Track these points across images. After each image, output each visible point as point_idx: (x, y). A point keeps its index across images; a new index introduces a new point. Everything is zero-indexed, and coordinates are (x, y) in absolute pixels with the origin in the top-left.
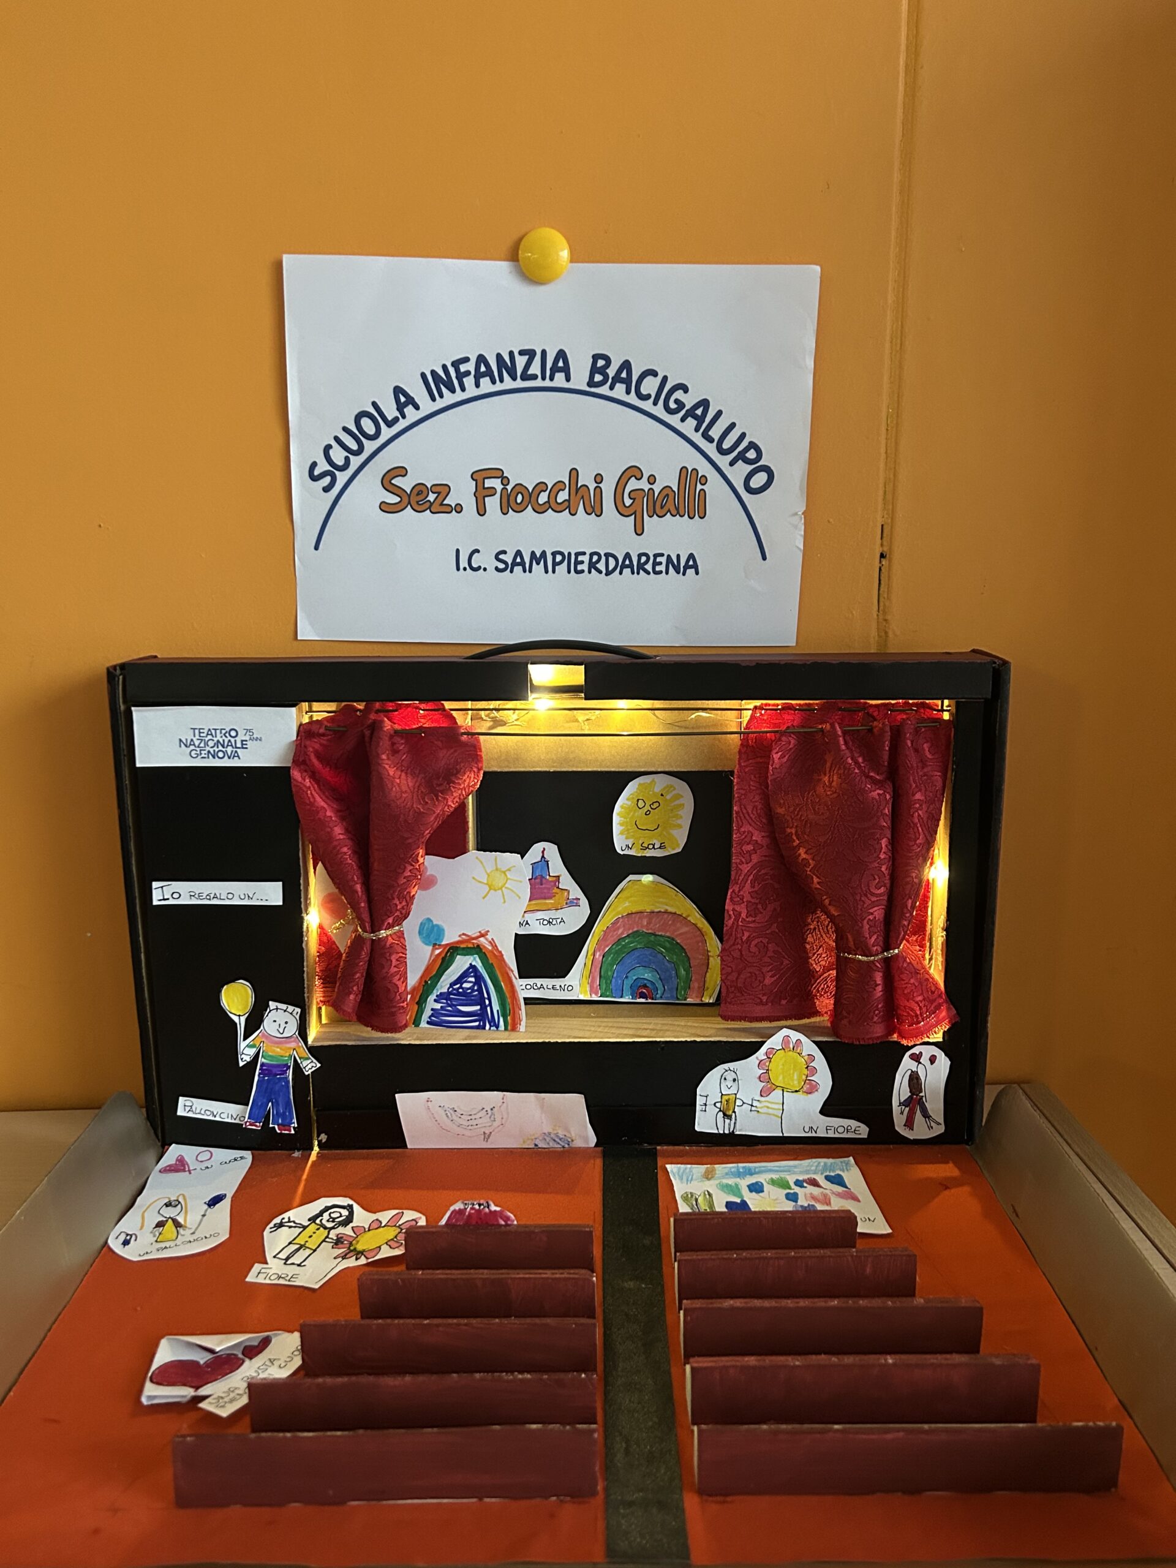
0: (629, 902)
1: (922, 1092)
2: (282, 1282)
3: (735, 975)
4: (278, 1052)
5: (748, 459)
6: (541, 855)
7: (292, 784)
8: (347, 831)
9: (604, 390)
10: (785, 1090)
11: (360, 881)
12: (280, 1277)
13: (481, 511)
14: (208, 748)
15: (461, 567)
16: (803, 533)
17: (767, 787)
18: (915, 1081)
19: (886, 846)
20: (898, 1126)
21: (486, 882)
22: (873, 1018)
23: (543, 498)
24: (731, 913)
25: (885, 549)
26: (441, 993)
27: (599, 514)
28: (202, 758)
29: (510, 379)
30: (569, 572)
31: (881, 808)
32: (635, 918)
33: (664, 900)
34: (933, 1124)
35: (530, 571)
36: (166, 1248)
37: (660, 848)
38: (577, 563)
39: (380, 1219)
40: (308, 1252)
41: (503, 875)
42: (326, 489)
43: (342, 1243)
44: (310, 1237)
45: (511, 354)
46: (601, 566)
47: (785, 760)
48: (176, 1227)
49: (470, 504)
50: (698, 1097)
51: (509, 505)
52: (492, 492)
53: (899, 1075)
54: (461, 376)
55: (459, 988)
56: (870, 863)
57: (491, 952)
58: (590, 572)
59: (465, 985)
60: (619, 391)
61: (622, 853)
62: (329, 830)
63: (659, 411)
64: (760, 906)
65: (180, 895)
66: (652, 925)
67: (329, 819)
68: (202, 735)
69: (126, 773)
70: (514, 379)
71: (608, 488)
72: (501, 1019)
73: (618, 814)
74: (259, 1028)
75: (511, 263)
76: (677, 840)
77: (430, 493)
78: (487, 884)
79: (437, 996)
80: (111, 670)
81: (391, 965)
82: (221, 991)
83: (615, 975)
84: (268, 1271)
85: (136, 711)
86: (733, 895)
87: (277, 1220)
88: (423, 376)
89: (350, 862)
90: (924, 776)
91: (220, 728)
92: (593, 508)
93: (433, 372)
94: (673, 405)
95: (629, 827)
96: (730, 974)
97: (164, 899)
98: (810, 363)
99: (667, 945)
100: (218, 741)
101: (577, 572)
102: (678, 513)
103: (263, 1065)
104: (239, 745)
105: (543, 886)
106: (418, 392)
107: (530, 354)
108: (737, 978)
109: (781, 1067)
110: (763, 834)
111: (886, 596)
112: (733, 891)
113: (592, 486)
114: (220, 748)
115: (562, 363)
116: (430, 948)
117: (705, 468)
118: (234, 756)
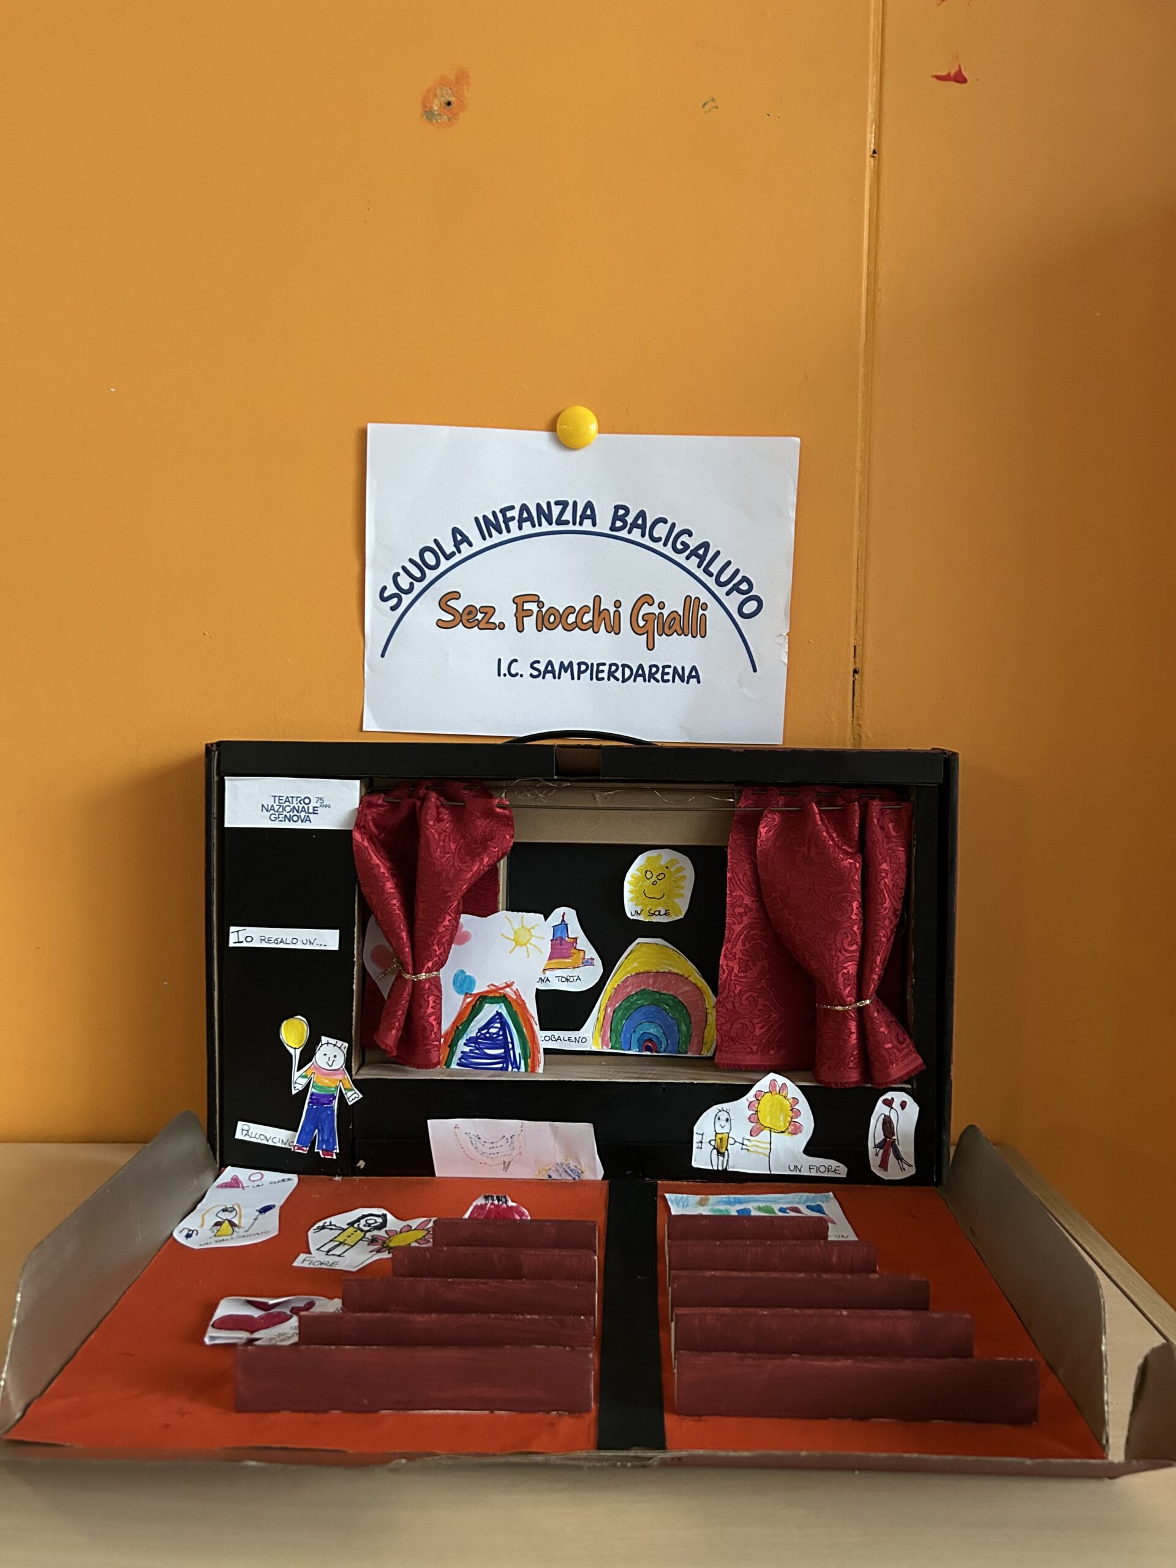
0: (637, 963)
1: (894, 1135)
2: (324, 1266)
3: (729, 1025)
4: (326, 1083)
5: (742, 590)
6: (561, 918)
7: (353, 844)
8: (397, 886)
9: (623, 534)
10: (773, 1130)
11: (405, 929)
12: (322, 1264)
13: (520, 629)
14: (285, 813)
15: (502, 673)
16: (787, 650)
17: (755, 857)
18: (888, 1125)
19: (857, 908)
20: (873, 1166)
21: (512, 938)
22: (849, 1064)
23: (571, 619)
24: (725, 968)
25: (857, 666)
26: (470, 1038)
27: (617, 632)
28: (280, 821)
29: (547, 523)
30: (592, 679)
31: (852, 875)
32: (642, 977)
33: (669, 962)
34: (905, 1166)
35: (559, 678)
36: (223, 1240)
37: (665, 914)
38: (598, 672)
39: (410, 1225)
40: (347, 1247)
41: (528, 932)
42: (393, 609)
43: (377, 1241)
44: (349, 1236)
45: (549, 504)
46: (619, 674)
47: (771, 833)
48: (232, 1227)
49: (511, 623)
50: (695, 1135)
51: (543, 624)
52: (529, 613)
53: (874, 1119)
54: (507, 521)
55: (486, 1033)
56: (843, 922)
57: (516, 1001)
58: (609, 679)
59: (492, 1030)
60: (636, 535)
61: (631, 918)
62: (382, 884)
63: (668, 551)
64: (750, 963)
65: (252, 939)
66: (657, 985)
67: (382, 875)
68: (281, 801)
69: (215, 833)
70: (550, 523)
71: (625, 612)
72: (522, 1061)
73: (629, 883)
74: (311, 1060)
75: (550, 433)
76: (680, 907)
77: (479, 613)
78: (514, 940)
79: (467, 1040)
80: (210, 746)
81: (428, 1006)
82: (281, 1026)
83: (624, 1029)
84: (312, 1259)
85: (228, 780)
86: (727, 952)
87: (321, 1224)
88: (477, 519)
89: (398, 912)
90: (889, 849)
91: (296, 796)
92: (613, 628)
93: (485, 517)
94: (679, 546)
95: (638, 895)
96: (724, 1024)
97: (239, 942)
98: (792, 514)
99: (671, 1002)
100: (294, 807)
101: (598, 679)
102: (683, 633)
103: (312, 1094)
104: (311, 810)
105: (563, 947)
106: (473, 533)
107: (564, 504)
108: (731, 1028)
109: (768, 1109)
110: (753, 899)
111: (859, 705)
112: (727, 948)
113: (612, 610)
114: (296, 813)
115: (590, 512)
116: (463, 996)
117: (705, 597)
118: (306, 820)
